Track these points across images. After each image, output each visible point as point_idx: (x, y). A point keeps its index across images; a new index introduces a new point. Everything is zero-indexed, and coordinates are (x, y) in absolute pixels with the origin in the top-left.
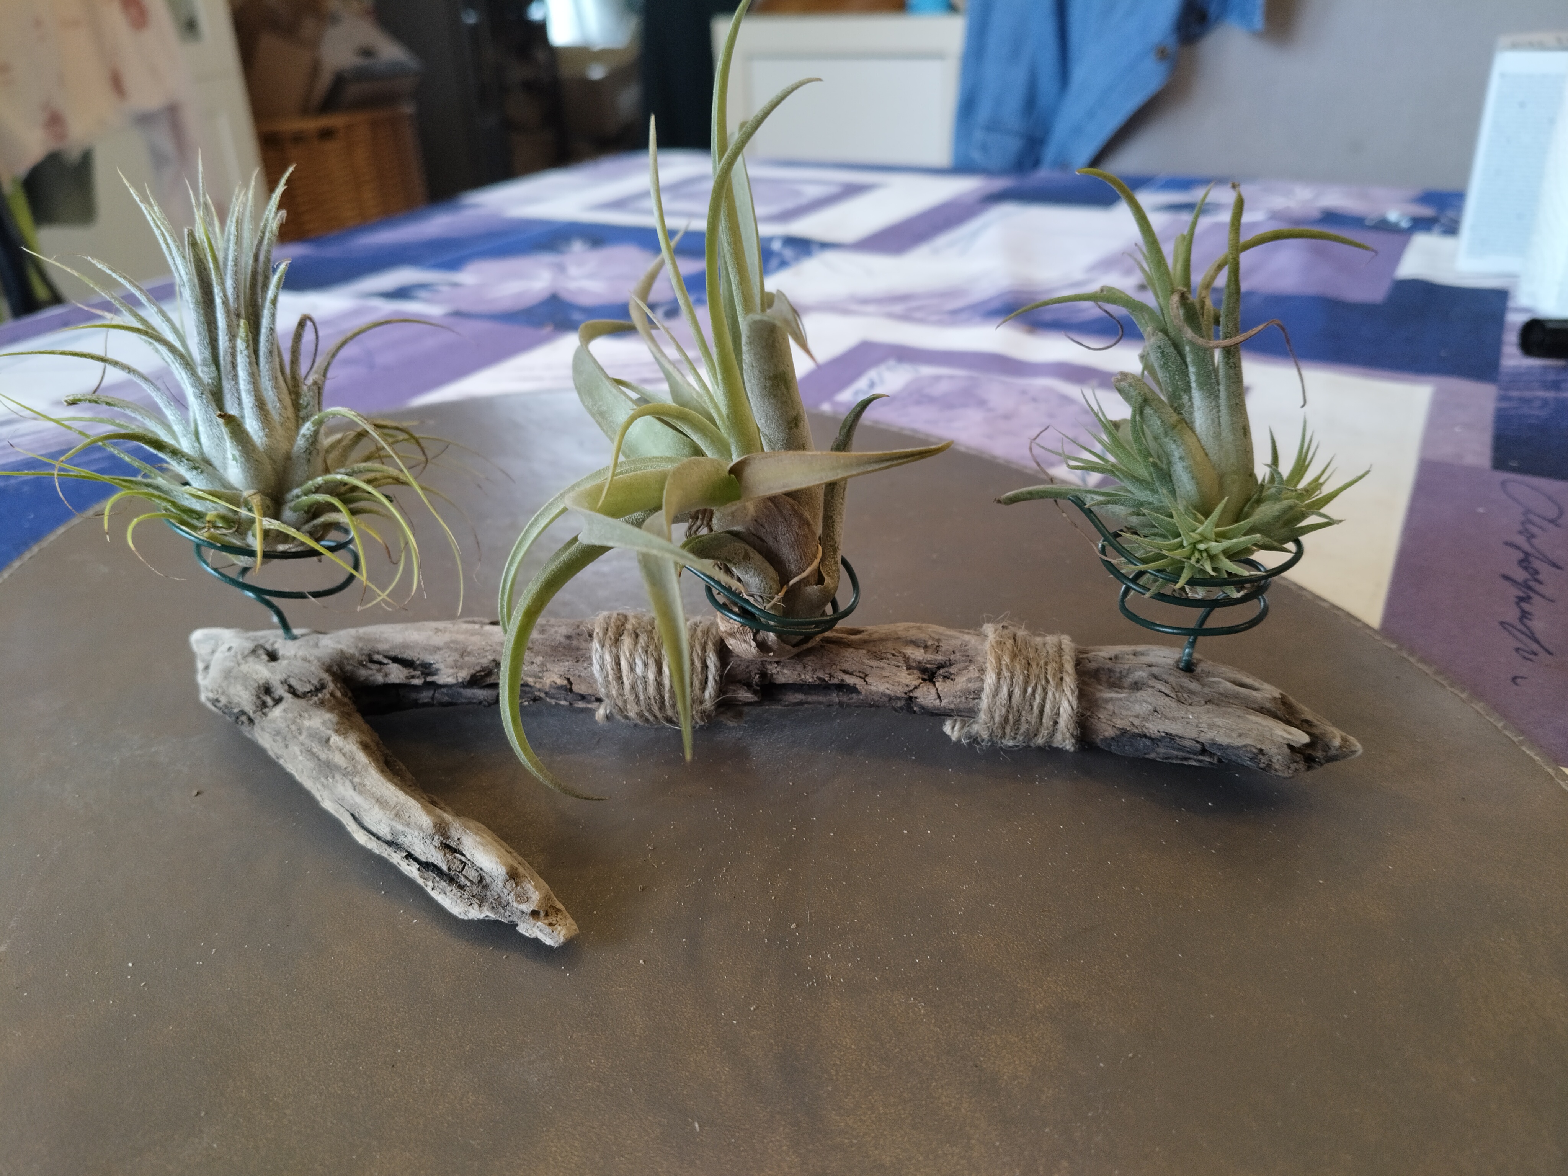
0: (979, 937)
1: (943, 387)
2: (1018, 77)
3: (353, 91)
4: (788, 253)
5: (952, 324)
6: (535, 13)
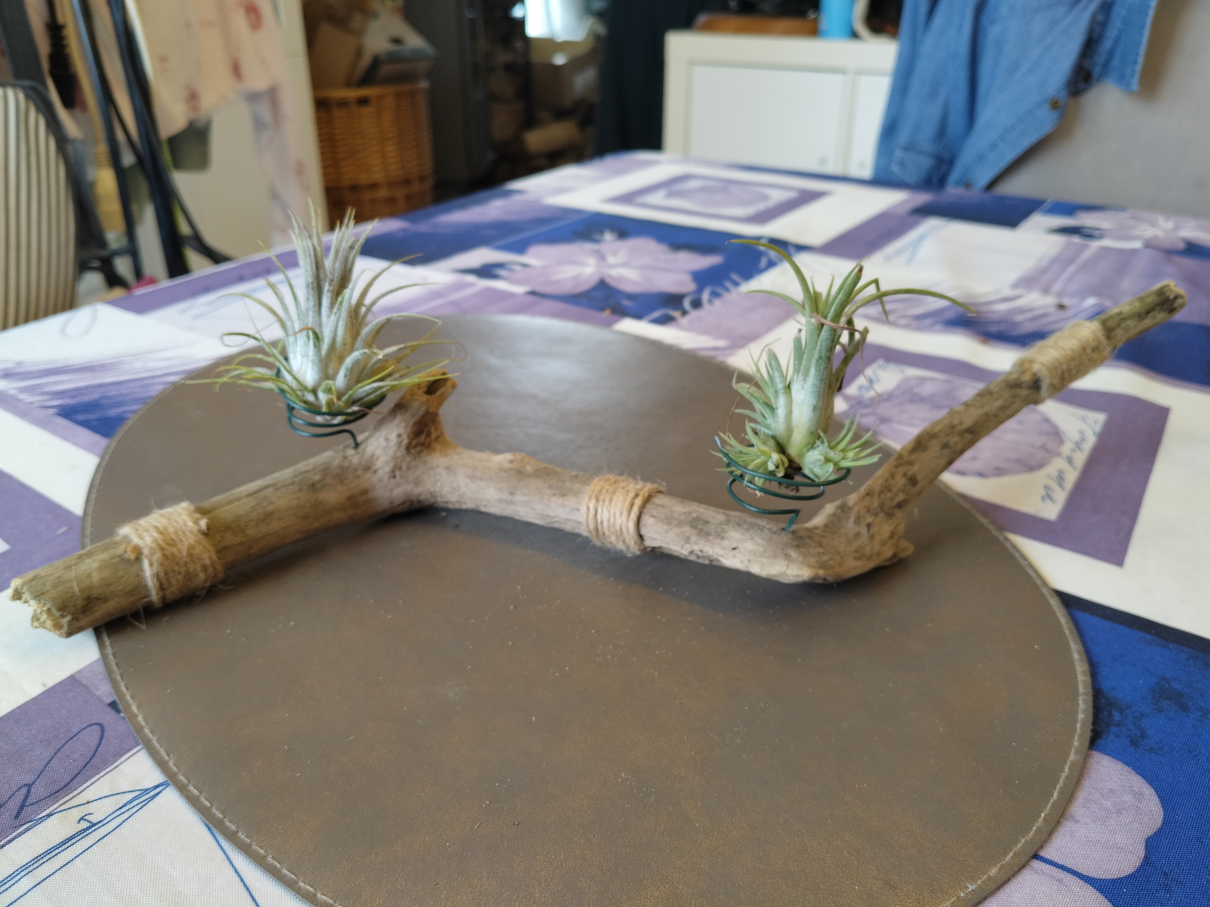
1: (928, 389)
2: (934, 111)
3: (386, 70)
4: (773, 254)
5: (919, 329)
6: (517, 12)
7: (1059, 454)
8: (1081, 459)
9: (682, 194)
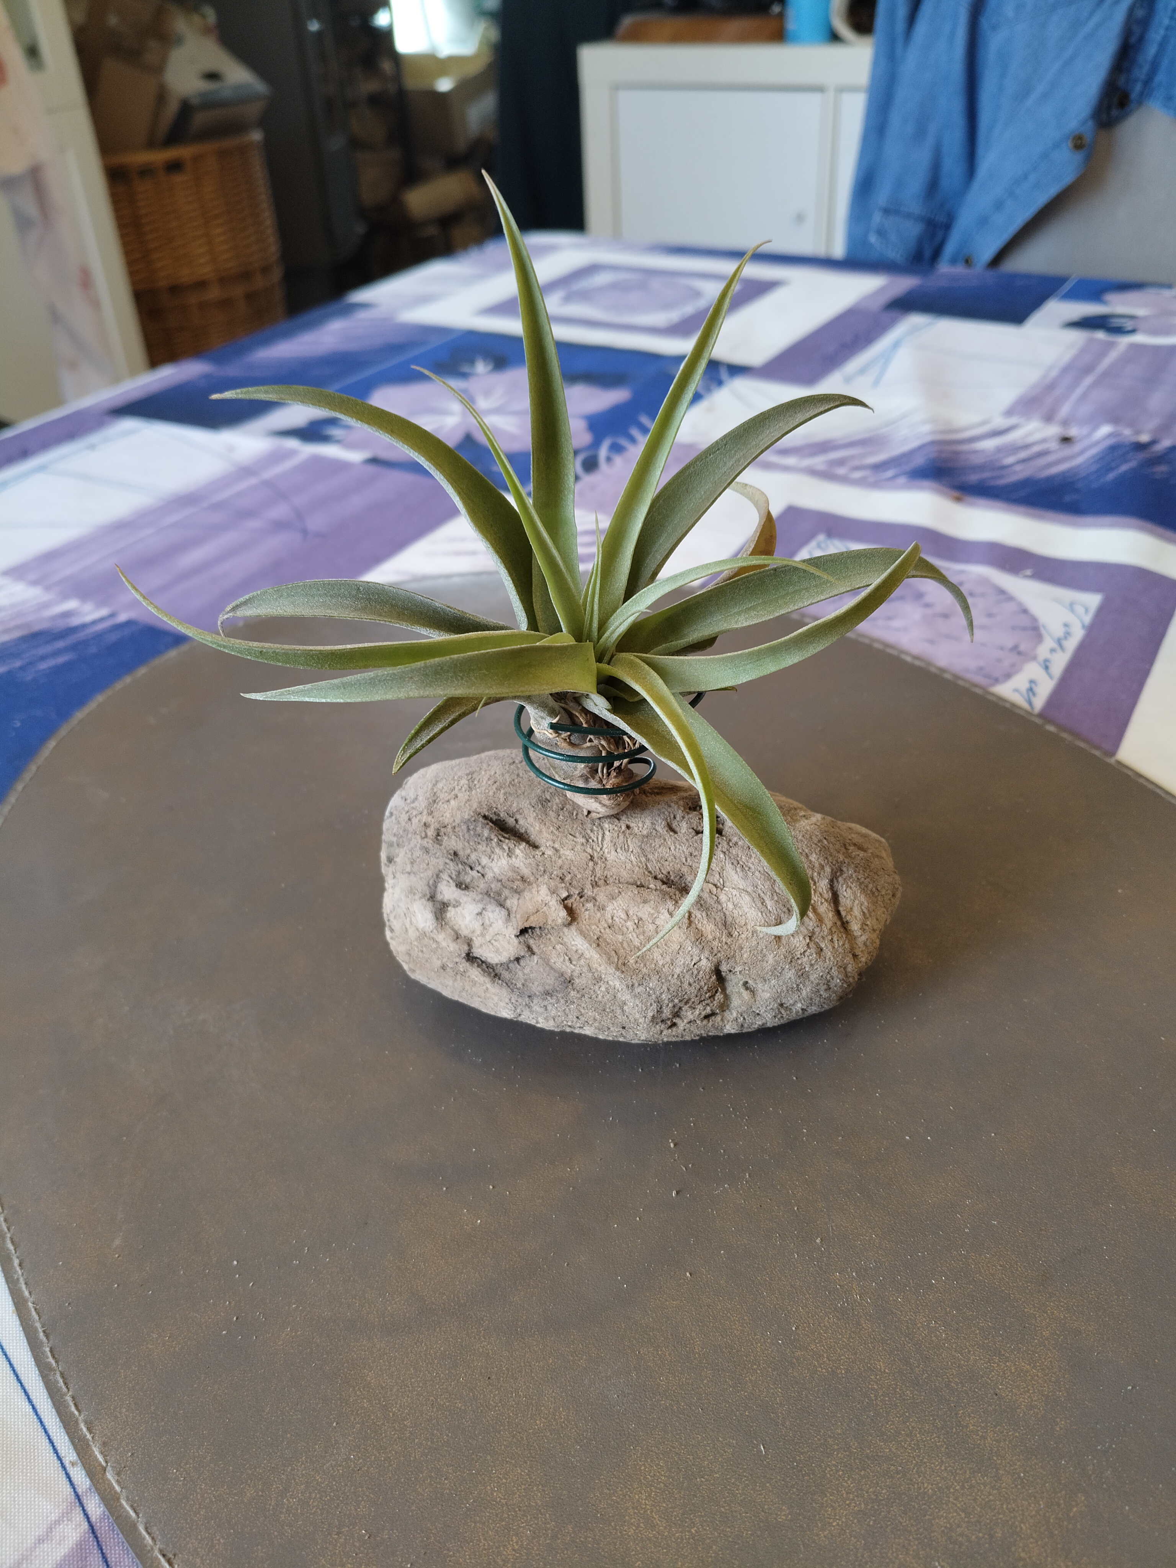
0: (986, 1257)
3: (200, 119)
5: (876, 485)
6: (382, 19)
7: (1034, 658)
8: (1060, 662)
9: (585, 296)
